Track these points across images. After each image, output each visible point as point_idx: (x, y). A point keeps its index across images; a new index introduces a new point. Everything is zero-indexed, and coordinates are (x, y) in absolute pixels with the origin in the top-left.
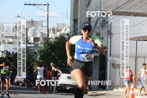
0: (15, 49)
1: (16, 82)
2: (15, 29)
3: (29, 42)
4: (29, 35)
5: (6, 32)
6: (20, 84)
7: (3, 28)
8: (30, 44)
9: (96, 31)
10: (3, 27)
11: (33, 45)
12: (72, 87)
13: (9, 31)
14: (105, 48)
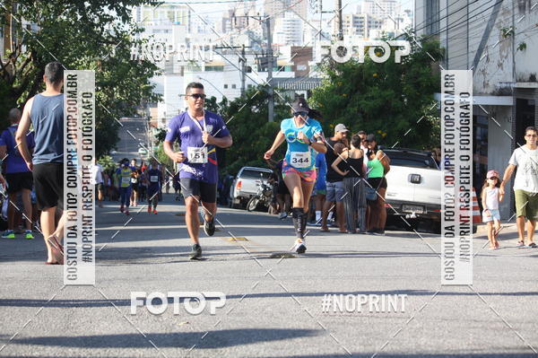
0: (230, 87)
1: (239, 197)
2: (228, 22)
3: (279, 63)
4: (275, 41)
5: (199, 31)
6: (252, 205)
7: (189, 21)
8: (282, 69)
9: (501, 22)
10: (189, 16)
11: (292, 75)
12: (424, 210)
13: (208, 27)
14: (533, 79)
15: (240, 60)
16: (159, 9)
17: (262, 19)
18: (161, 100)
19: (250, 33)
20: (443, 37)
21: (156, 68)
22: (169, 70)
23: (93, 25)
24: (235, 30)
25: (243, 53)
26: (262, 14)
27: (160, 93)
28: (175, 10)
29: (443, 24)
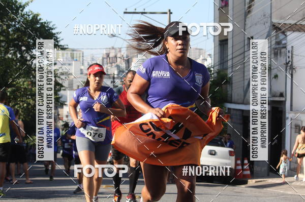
2: (105, 60)
7: (83, 59)
10: (83, 56)
14: (281, 95)
15: (112, 82)
16: (65, 52)
17: (125, 58)
18: (65, 105)
19: (118, 67)
20: (230, 70)
21: (62, 86)
22: (71, 87)
23: (27, 60)
24: (109, 65)
25: (114, 78)
26: (125, 56)
27: (65, 100)
28: (75, 52)
29: (230, 63)
